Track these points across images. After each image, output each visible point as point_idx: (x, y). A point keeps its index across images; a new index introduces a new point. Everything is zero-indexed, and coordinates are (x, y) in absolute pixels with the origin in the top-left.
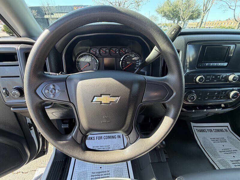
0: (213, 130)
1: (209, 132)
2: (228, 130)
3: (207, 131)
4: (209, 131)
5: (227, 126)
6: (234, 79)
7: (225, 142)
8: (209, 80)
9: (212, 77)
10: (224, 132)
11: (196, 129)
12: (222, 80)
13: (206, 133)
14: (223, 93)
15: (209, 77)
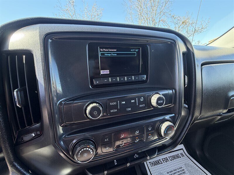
0: (168, 158)
1: (165, 163)
2: (183, 153)
3: (163, 162)
4: (164, 161)
5: (182, 149)
6: (159, 102)
7: (183, 173)
8: (117, 109)
9: (120, 103)
10: (181, 157)
11: (150, 163)
12: (141, 106)
13: (161, 165)
14: (150, 129)
15: (115, 103)
